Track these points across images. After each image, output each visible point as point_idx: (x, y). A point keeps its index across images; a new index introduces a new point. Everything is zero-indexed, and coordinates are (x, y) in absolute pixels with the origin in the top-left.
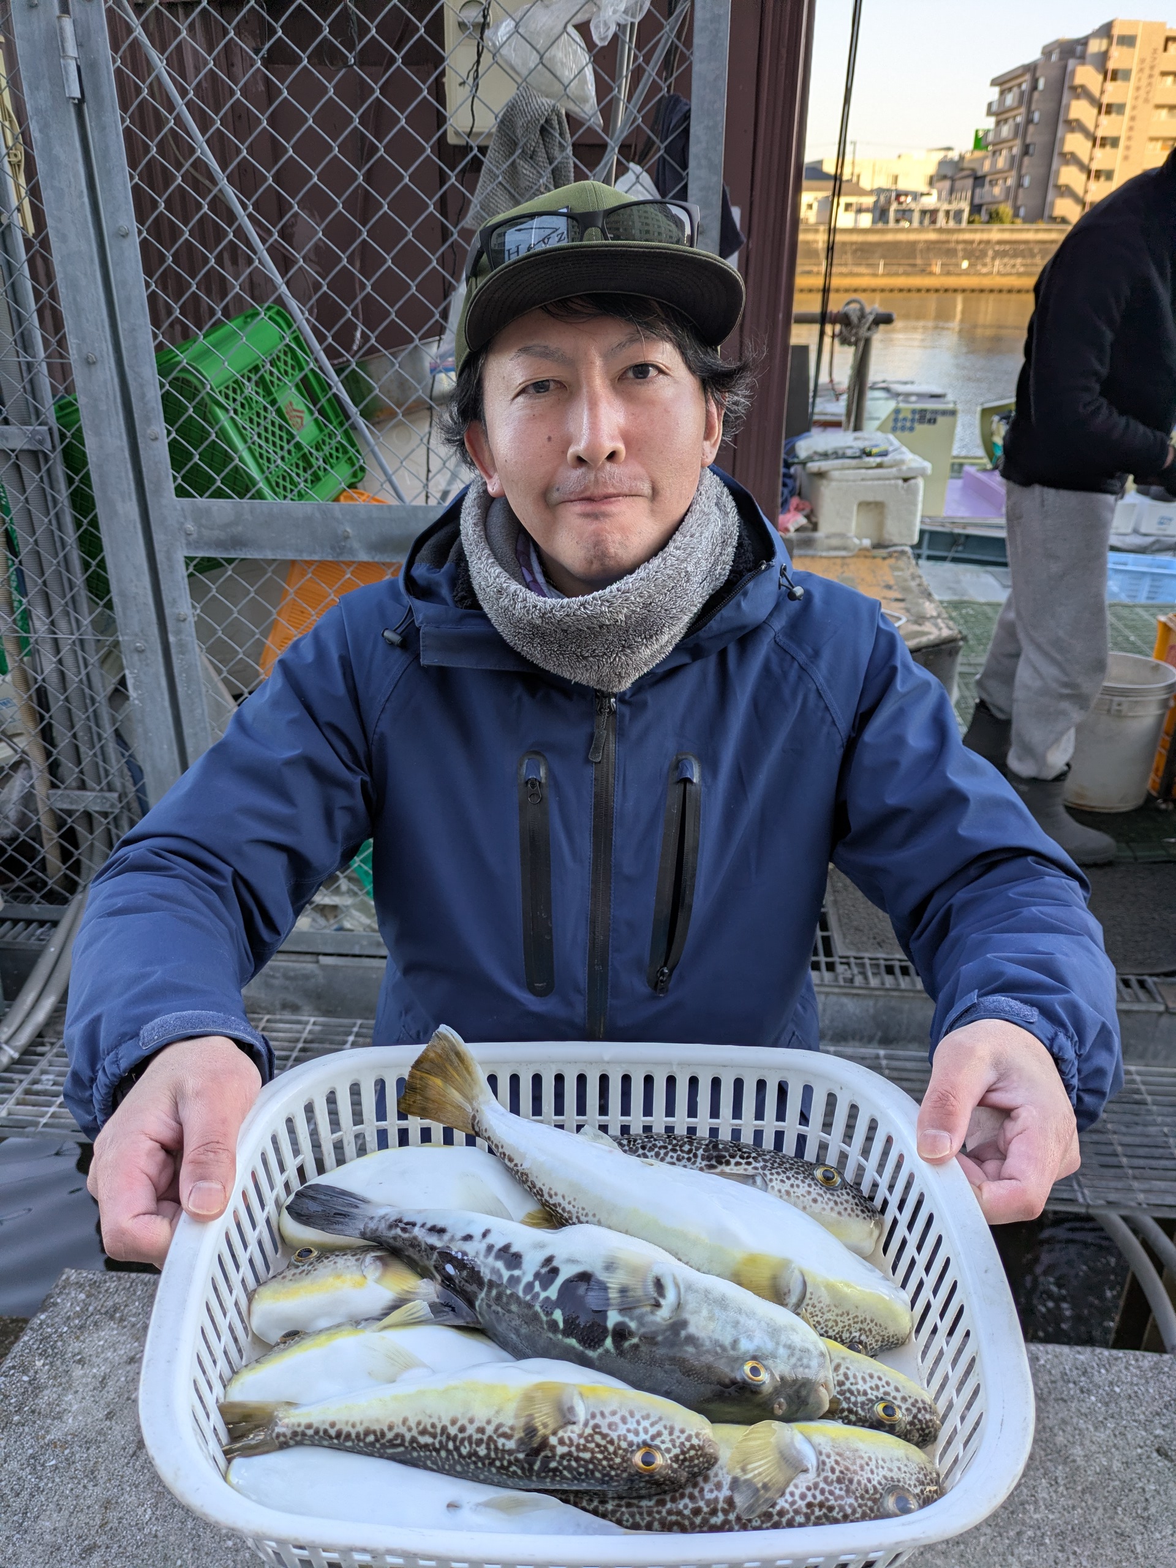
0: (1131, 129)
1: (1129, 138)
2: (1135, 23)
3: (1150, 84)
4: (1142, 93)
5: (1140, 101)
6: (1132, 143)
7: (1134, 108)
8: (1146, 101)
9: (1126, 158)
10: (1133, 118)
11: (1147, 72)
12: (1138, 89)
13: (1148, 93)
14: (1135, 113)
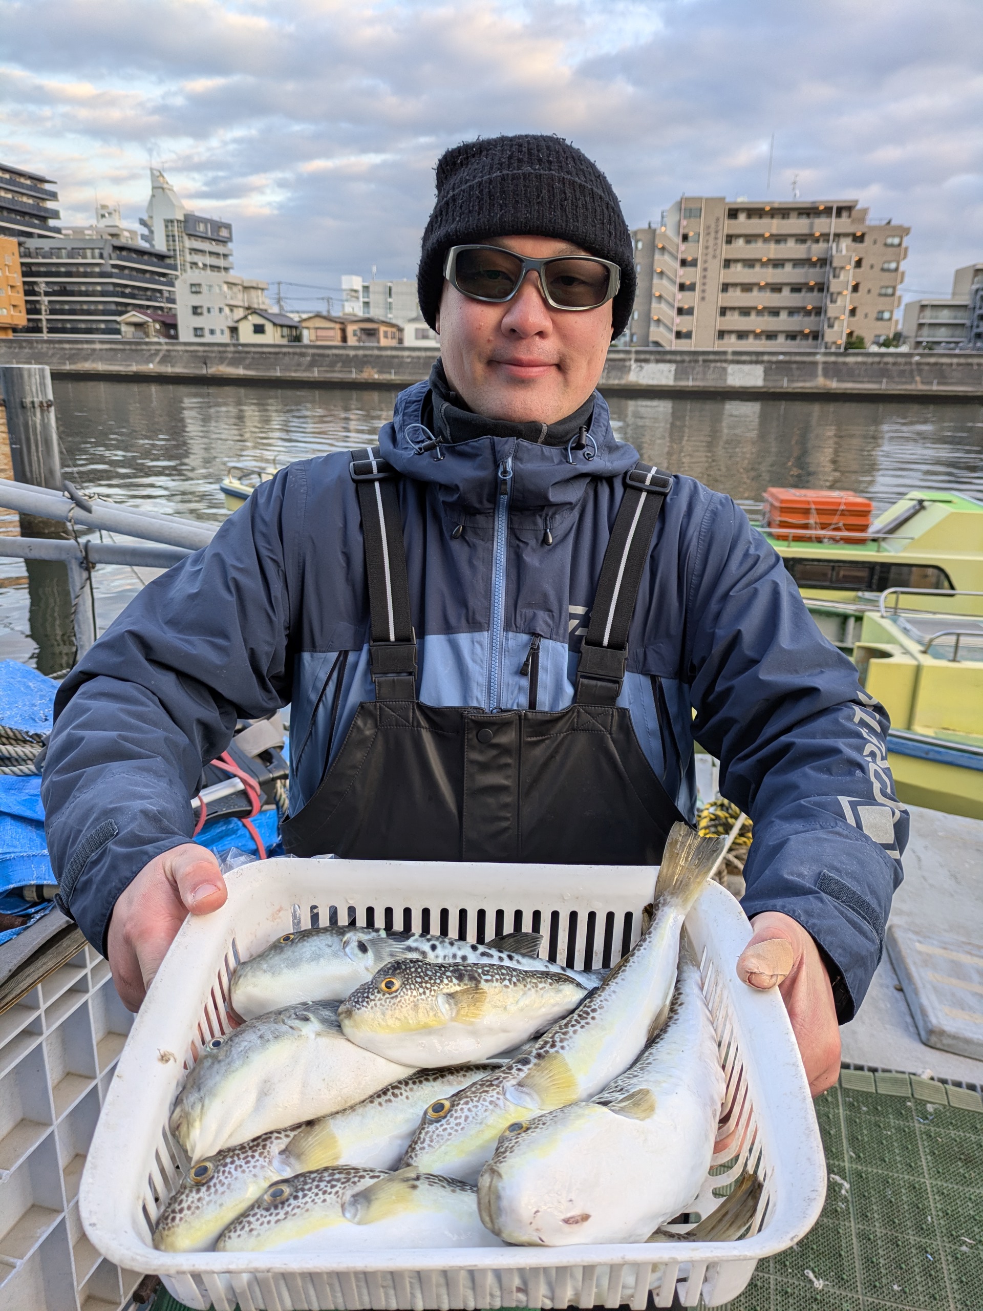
0: (705, 277)
1: (704, 284)
2: (700, 199)
3: (716, 244)
4: (710, 250)
5: (710, 257)
6: (707, 287)
7: (705, 262)
8: (714, 257)
9: (703, 299)
10: (705, 270)
11: (713, 235)
12: (707, 248)
13: (715, 250)
14: (706, 265)
